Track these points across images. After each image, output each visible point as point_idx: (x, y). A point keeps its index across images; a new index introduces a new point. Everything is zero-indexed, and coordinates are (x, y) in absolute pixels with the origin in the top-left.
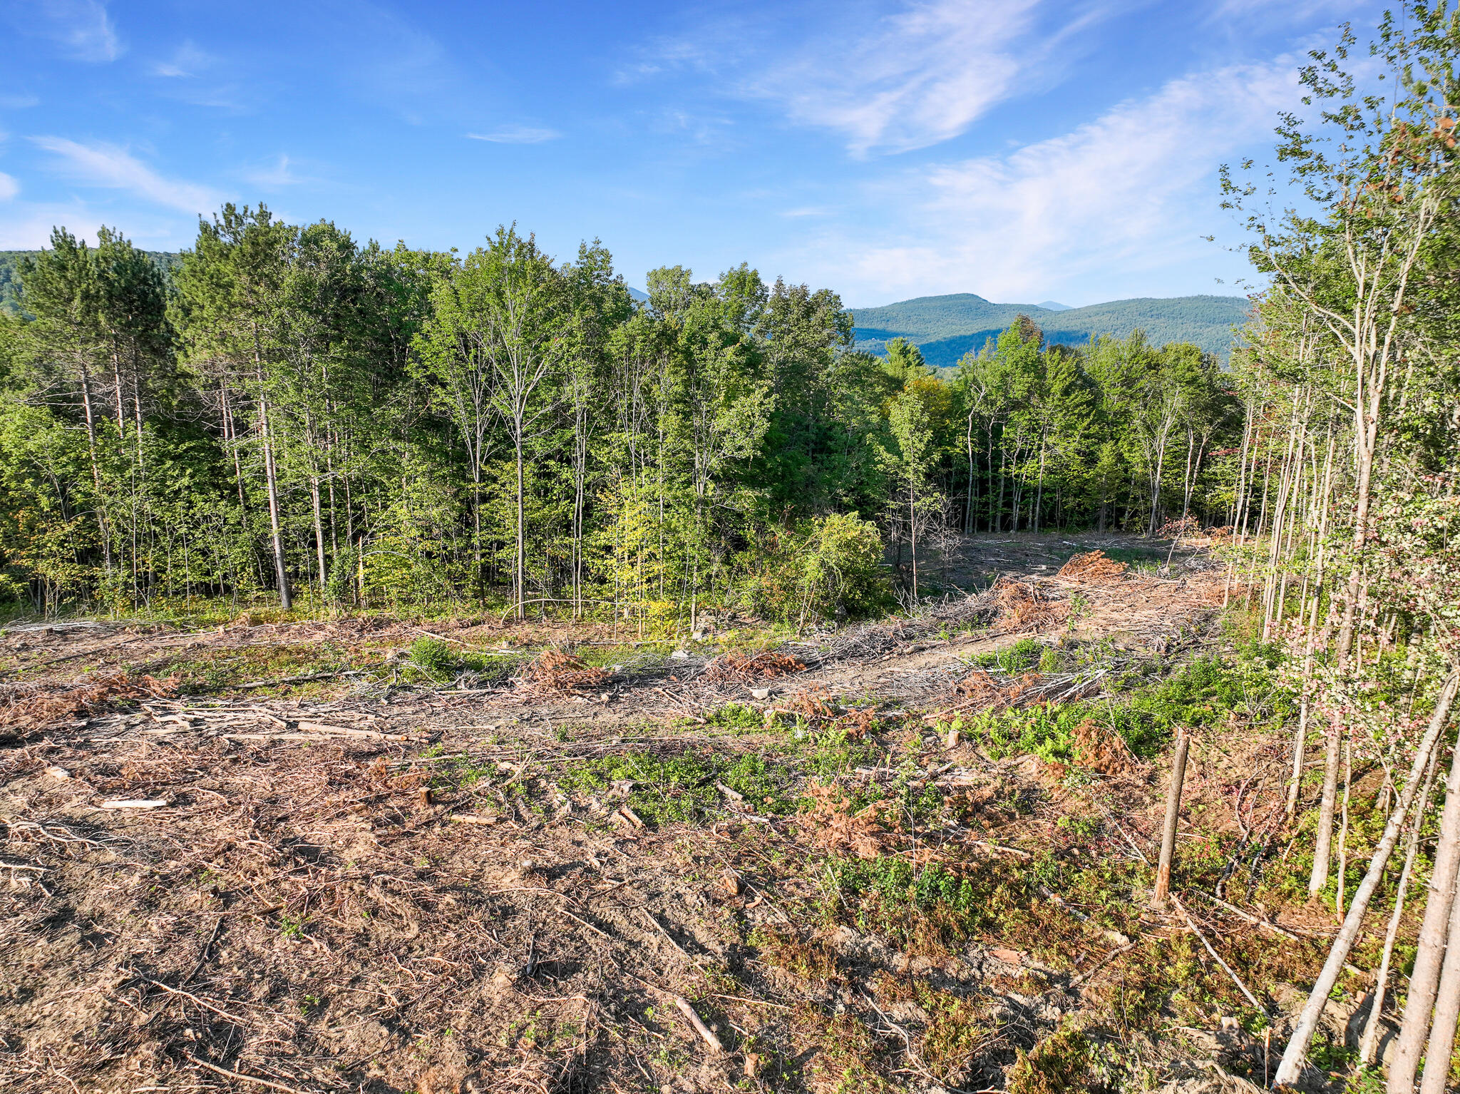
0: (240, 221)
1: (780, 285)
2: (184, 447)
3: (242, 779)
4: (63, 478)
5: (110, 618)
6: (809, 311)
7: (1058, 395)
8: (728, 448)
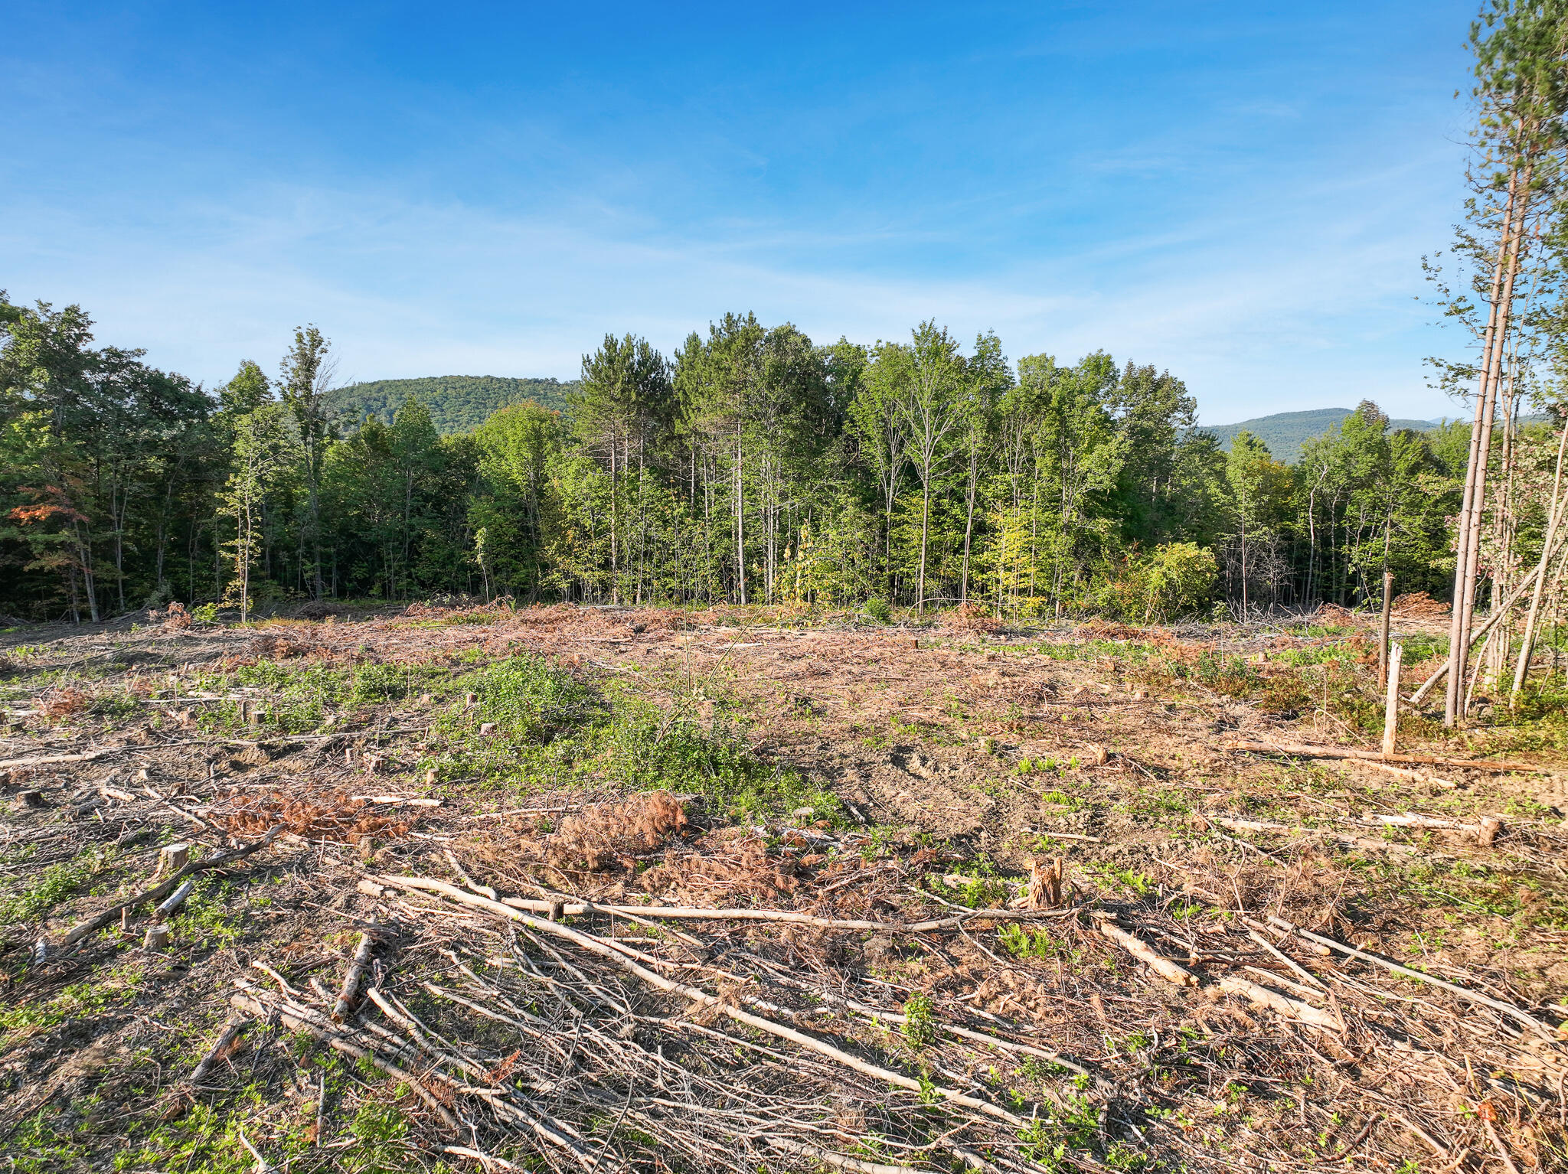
0: (736, 323)
1: (1131, 366)
6: (1157, 386)
7: (1403, 474)
8: (1090, 484)
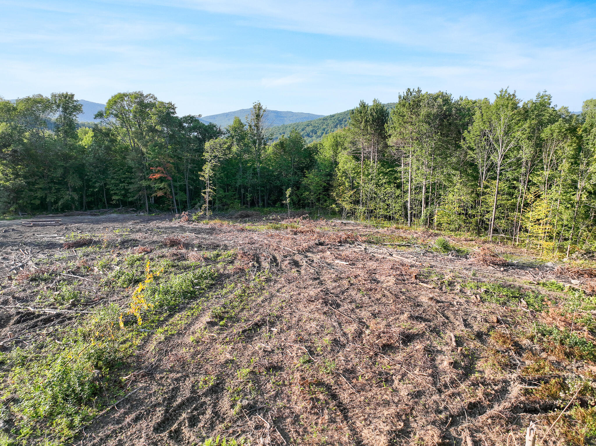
0: (411, 94)
2: (388, 170)
3: (370, 263)
4: (353, 177)
5: (358, 222)
